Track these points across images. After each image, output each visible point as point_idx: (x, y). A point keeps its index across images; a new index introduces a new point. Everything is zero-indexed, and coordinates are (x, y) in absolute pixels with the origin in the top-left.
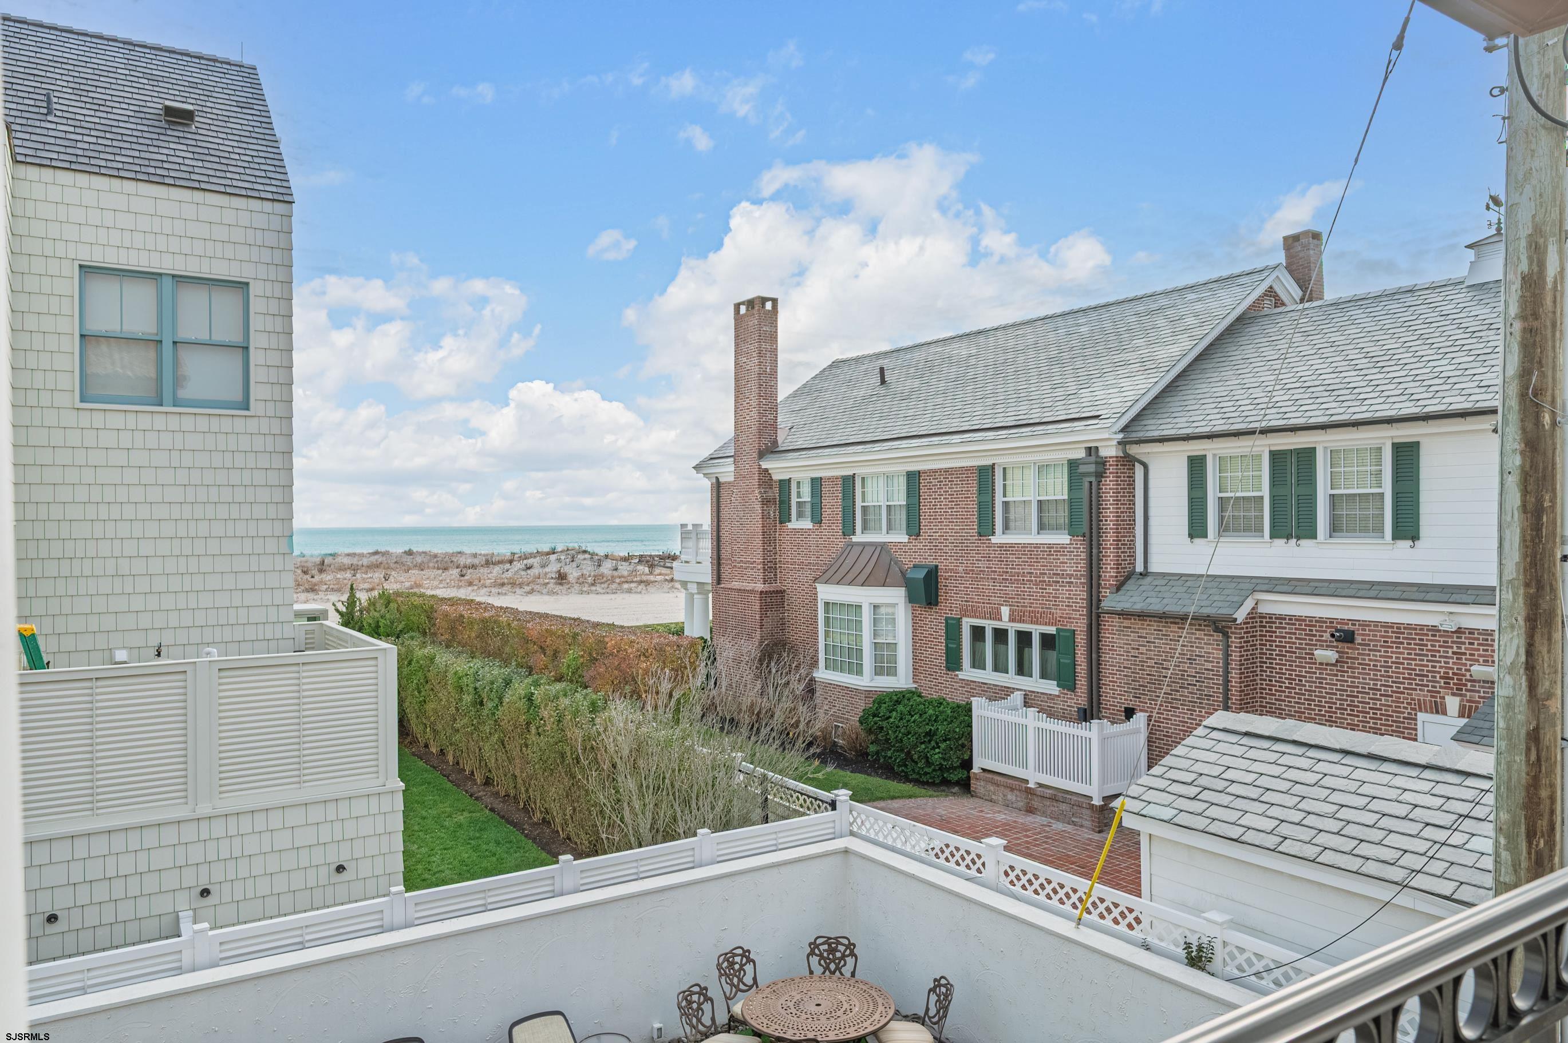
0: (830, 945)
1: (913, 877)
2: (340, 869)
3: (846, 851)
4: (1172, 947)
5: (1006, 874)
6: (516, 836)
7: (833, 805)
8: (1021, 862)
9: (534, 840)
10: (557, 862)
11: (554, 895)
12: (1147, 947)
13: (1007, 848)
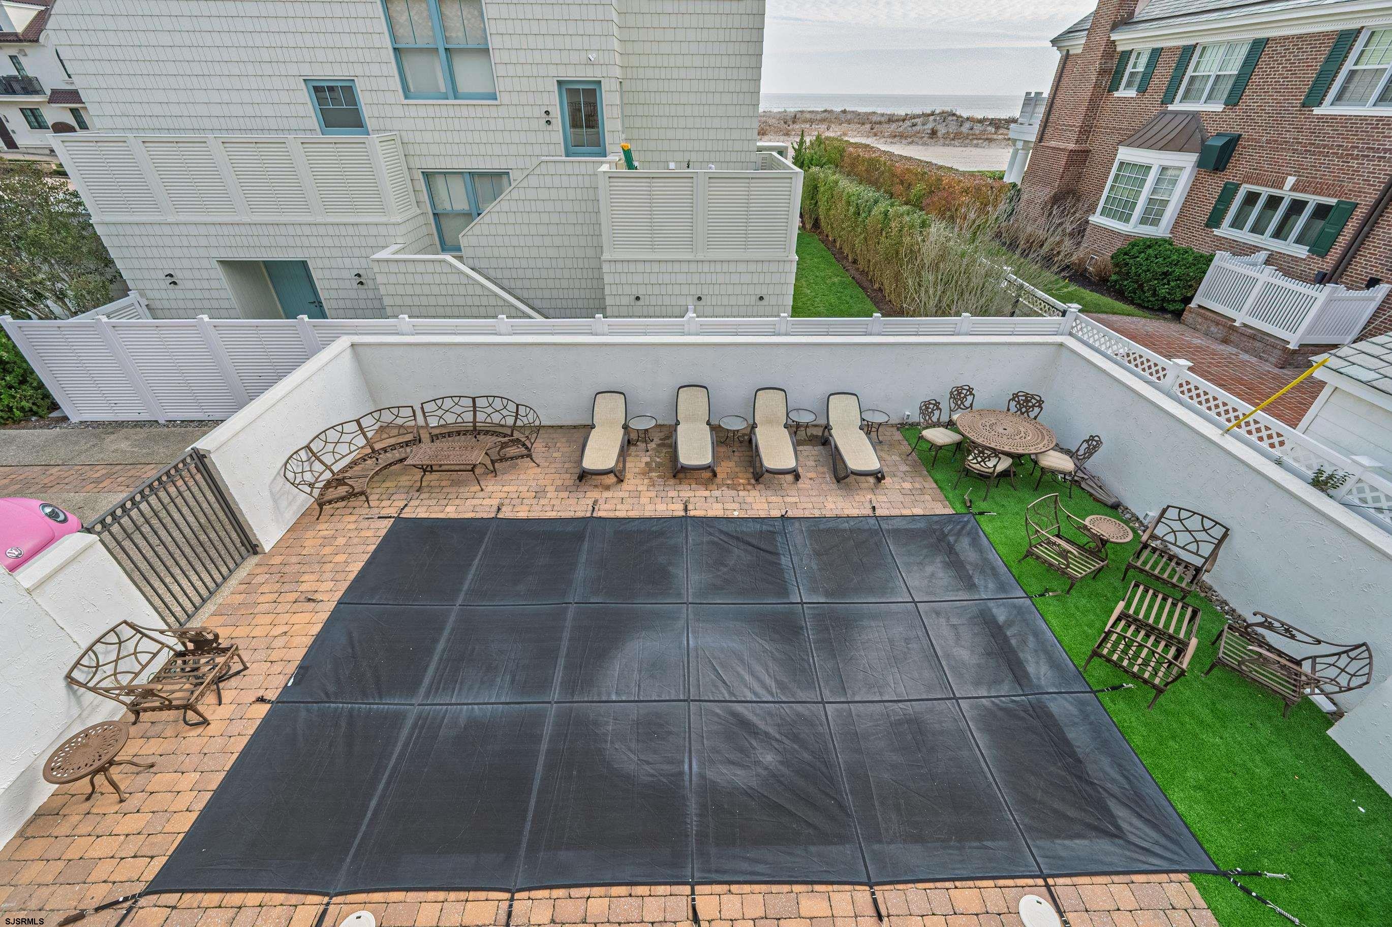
0: (1026, 398)
1: (1104, 371)
2: (761, 298)
3: (1061, 345)
4: (1304, 469)
5: (1181, 385)
6: (862, 295)
7: (1064, 313)
8: (1196, 379)
9: (872, 299)
10: (871, 316)
11: (866, 334)
12: (1279, 462)
13: (1190, 369)
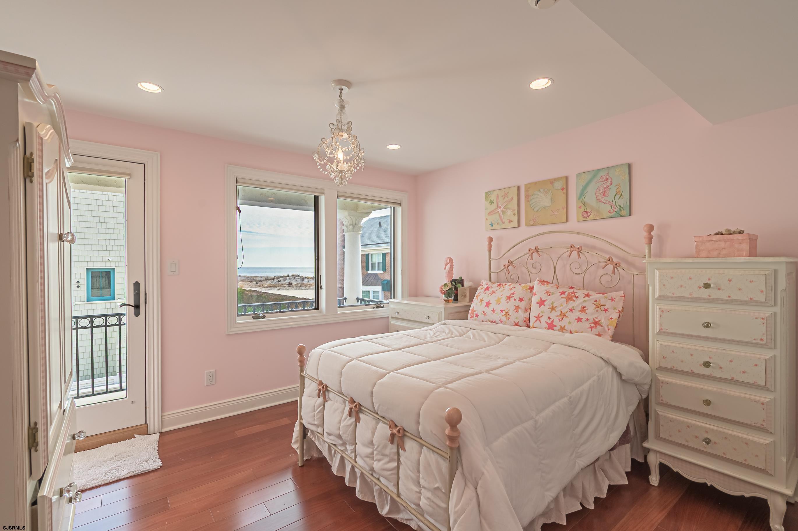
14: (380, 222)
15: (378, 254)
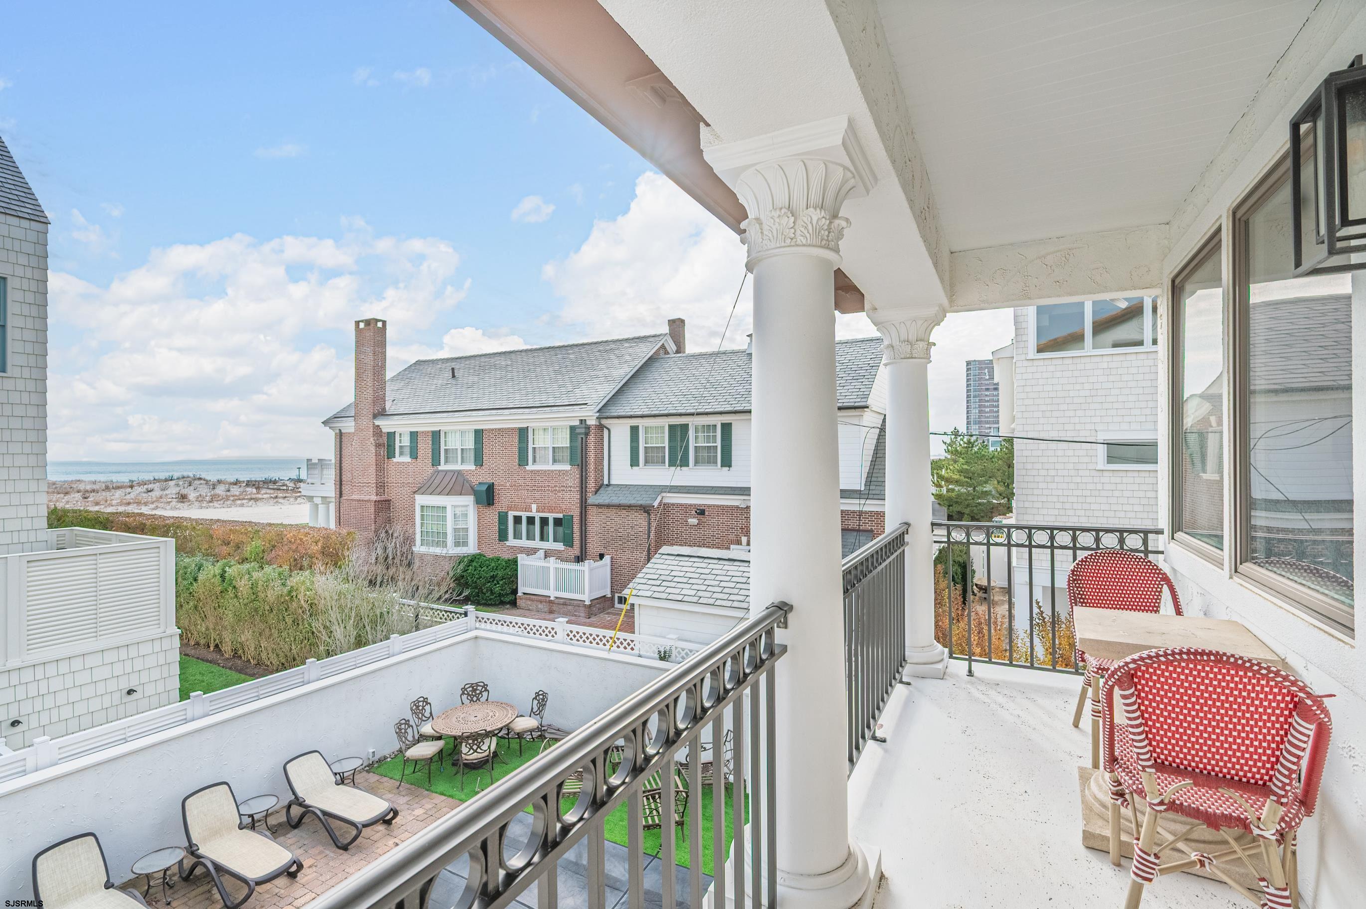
0: (473, 687)
1: (519, 644)
2: (130, 692)
3: (476, 638)
4: (652, 655)
5: (568, 635)
7: (466, 614)
8: (575, 628)
10: (305, 664)
11: (304, 684)
12: (640, 656)
13: (567, 622)
14: (453, 369)
15: (463, 433)
